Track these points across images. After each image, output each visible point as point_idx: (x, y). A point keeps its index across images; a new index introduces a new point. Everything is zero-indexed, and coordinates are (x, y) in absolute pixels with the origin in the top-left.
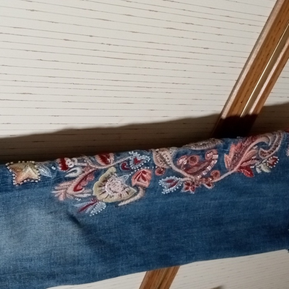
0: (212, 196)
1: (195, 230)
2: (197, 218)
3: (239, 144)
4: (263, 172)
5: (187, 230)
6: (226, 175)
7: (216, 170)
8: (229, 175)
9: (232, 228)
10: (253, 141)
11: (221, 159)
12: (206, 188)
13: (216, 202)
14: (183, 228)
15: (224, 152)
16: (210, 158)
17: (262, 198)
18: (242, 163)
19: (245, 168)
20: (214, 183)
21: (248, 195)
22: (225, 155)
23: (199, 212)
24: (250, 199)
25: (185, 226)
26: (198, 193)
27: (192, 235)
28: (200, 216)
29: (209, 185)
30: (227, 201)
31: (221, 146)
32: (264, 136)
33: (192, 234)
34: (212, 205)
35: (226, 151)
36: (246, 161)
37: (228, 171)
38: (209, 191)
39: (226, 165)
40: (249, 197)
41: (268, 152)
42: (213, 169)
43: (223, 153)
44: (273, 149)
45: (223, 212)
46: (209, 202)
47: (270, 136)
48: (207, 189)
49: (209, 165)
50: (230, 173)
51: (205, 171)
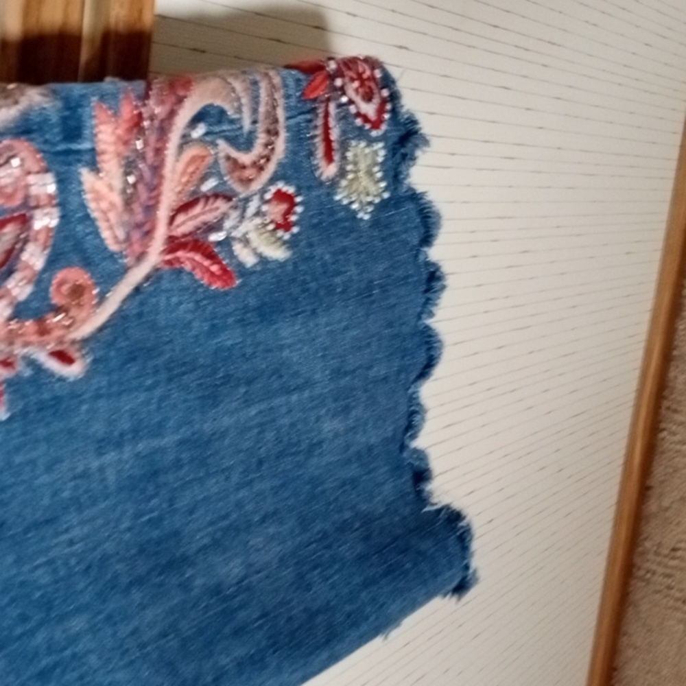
0: (98, 429)
1: (78, 624)
2: (66, 564)
3: (127, 111)
4: (263, 260)
5: (40, 638)
6: (124, 289)
7: (69, 265)
8: (137, 290)
9: (231, 569)
10: (181, 93)
11: (74, 202)
12: (52, 375)
13: (125, 456)
14: (19, 631)
15: (71, 158)
16: (17, 201)
17: (294, 398)
18: (172, 219)
19: (189, 247)
20: (85, 341)
21: (242, 390)
22: (86, 175)
23: (67, 530)
24: (253, 411)
25: (24, 618)
26: (24, 413)
27: (74, 656)
28: (77, 547)
29: (63, 357)
30: (169, 440)
31: (46, 120)
32: (215, 76)
33: (68, 653)
34: (111, 477)
35: (78, 152)
36: (185, 207)
37: (125, 270)
38: (75, 391)
39: (106, 234)
40: (247, 402)
41: (254, 164)
42: (53, 262)
43: (70, 164)
44: (266, 145)
45: (171, 501)
46: (95, 464)
47: (236, 77)
48: (62, 379)
49: (26, 241)
50: (137, 275)
51: (17, 276)
